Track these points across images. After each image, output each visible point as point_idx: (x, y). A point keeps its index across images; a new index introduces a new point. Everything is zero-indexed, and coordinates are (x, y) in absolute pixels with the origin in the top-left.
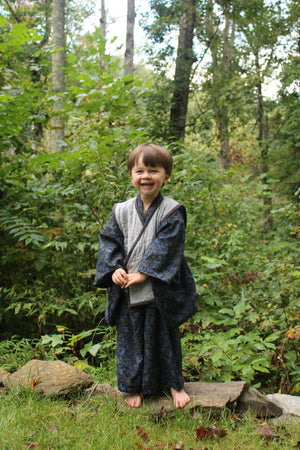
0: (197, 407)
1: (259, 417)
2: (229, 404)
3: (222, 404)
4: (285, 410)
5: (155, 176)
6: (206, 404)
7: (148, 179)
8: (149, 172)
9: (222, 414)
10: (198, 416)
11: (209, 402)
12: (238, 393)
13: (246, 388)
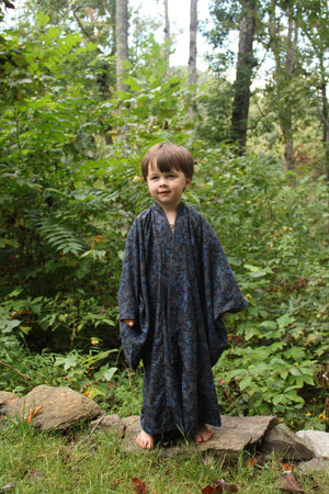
0: (209, 450)
1: (285, 461)
2: (248, 447)
3: (240, 447)
4: (318, 452)
5: (172, 183)
6: (221, 447)
7: (165, 186)
8: (166, 177)
9: (240, 458)
10: (210, 461)
11: (224, 444)
12: (261, 433)
13: (272, 425)
